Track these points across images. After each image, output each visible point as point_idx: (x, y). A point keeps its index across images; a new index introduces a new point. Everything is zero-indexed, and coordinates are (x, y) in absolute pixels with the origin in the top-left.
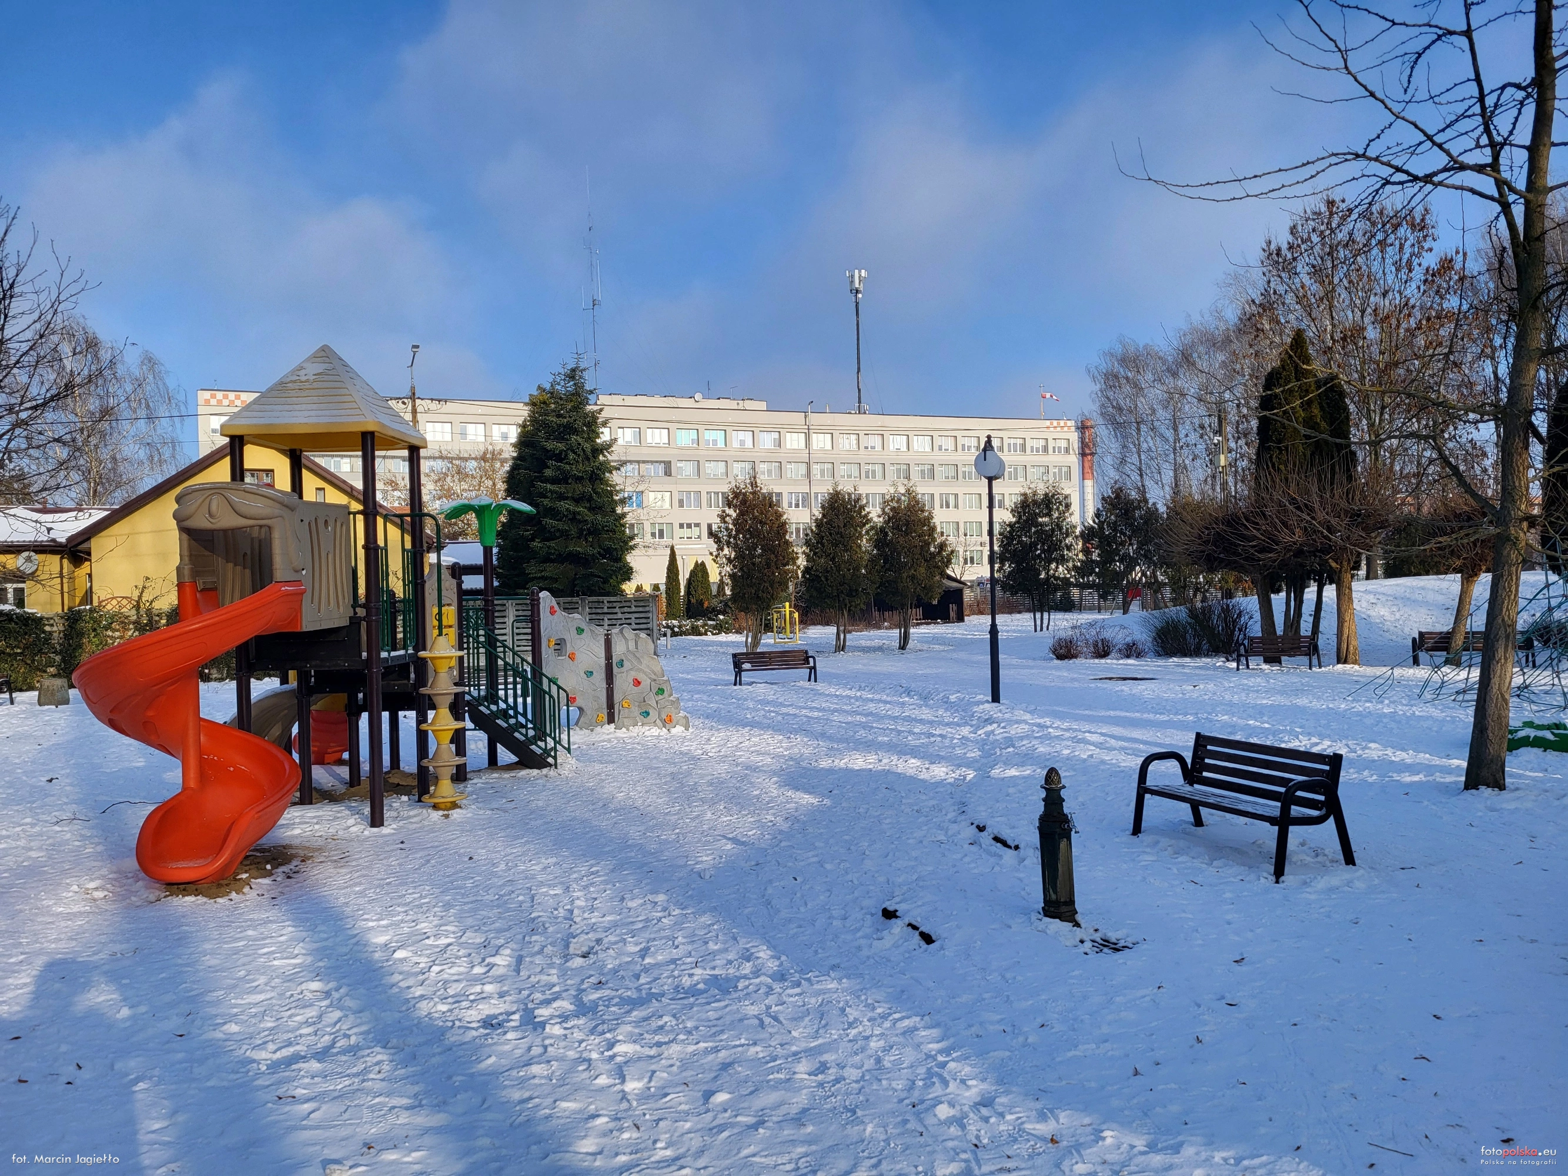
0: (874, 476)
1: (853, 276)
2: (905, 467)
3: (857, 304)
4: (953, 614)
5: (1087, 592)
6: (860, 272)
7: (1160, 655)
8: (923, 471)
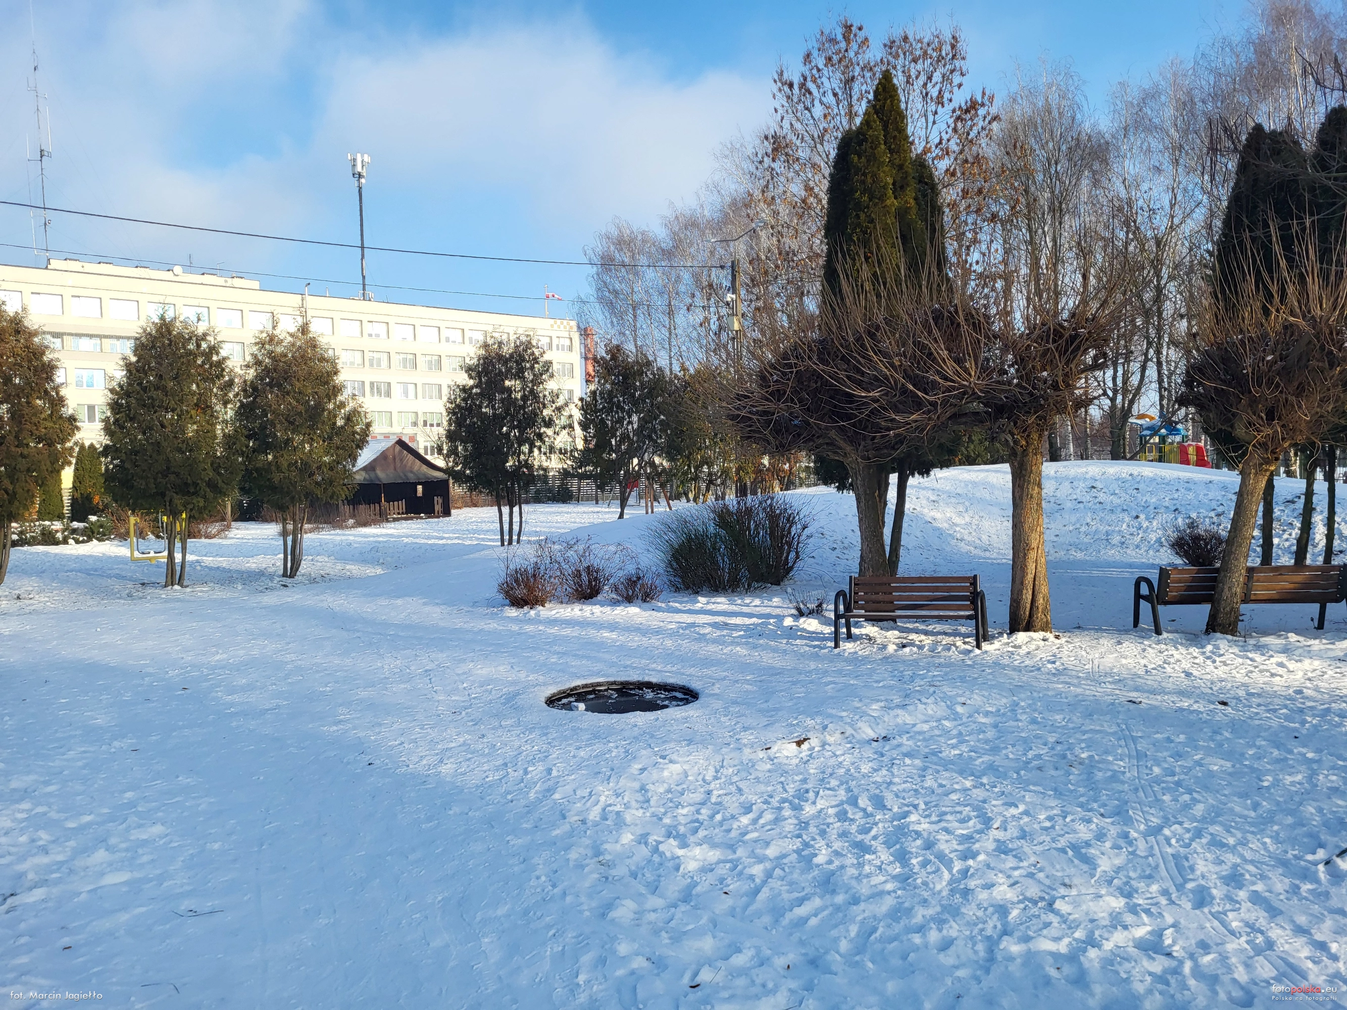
0: (379, 365)
1: (355, 160)
2: (411, 357)
3: (360, 188)
4: (438, 508)
5: (584, 483)
6: (362, 156)
7: (677, 590)
8: (430, 362)
